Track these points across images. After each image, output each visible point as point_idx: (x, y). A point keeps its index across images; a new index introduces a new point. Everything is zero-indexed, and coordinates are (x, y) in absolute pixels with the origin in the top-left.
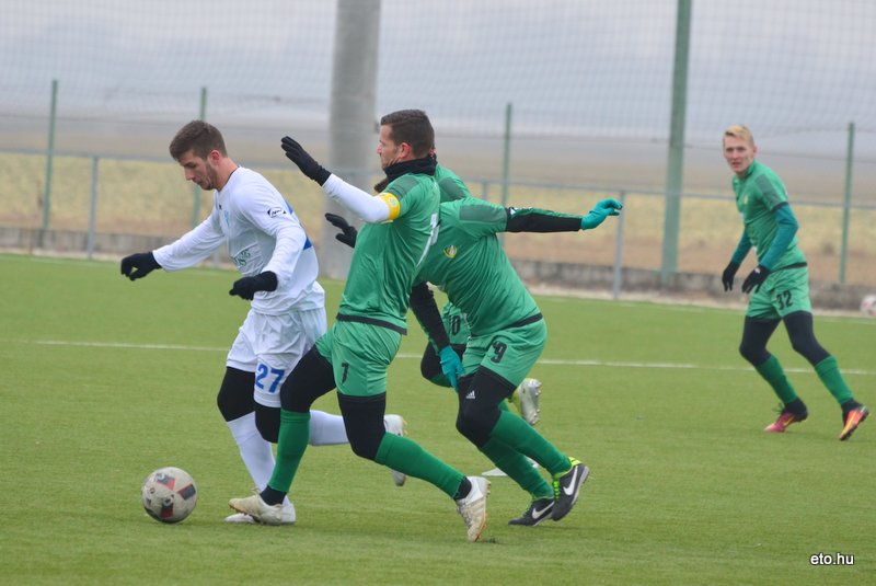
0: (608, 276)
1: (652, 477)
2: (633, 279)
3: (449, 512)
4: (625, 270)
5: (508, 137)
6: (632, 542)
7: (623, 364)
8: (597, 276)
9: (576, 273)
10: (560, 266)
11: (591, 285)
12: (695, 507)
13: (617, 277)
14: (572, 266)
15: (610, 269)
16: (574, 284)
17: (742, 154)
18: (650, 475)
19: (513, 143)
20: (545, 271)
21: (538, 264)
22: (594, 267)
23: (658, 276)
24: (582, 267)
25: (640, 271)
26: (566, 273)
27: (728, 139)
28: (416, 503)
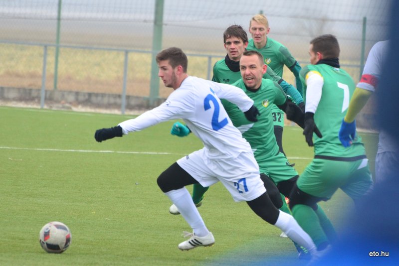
0: (118, 101)
1: (143, 219)
2: (133, 102)
3: (24, 239)
4: (128, 97)
5: (59, 19)
6: (131, 257)
7: (127, 152)
8: (112, 100)
9: (99, 98)
10: (90, 95)
11: (109, 106)
12: (169, 236)
13: (123, 101)
14: (97, 95)
15: (120, 96)
16: (99, 106)
17: (261, 33)
18: (143, 217)
19: (62, 22)
20: (81, 98)
21: (77, 93)
22: (110, 96)
23: (148, 100)
24: (103, 95)
25: (137, 98)
26: (94, 99)
27: (253, 22)
28: (5, 234)
